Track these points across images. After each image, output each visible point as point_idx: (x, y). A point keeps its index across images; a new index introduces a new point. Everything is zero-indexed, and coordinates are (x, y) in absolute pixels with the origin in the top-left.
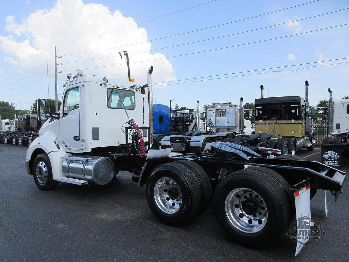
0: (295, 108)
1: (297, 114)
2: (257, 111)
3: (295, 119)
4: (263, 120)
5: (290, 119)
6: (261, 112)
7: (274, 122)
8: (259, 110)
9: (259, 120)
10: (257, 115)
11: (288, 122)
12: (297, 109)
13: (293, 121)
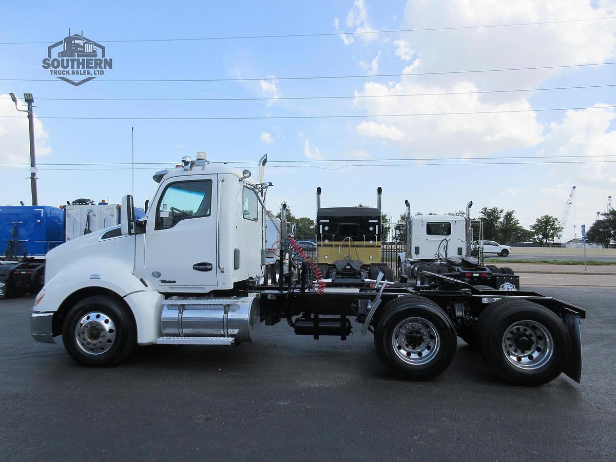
0: (374, 225)
1: (377, 233)
2: (321, 226)
3: (374, 240)
4: (330, 239)
5: (368, 240)
6: (326, 228)
7: (349, 243)
8: (324, 225)
9: (324, 240)
10: (321, 233)
11: (365, 243)
12: (377, 226)
13: (371, 242)
